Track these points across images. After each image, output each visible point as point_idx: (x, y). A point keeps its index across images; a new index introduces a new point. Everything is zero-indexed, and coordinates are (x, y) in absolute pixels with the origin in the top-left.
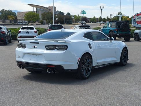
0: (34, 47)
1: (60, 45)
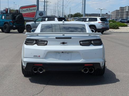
0: (63, 43)
1: (97, 39)
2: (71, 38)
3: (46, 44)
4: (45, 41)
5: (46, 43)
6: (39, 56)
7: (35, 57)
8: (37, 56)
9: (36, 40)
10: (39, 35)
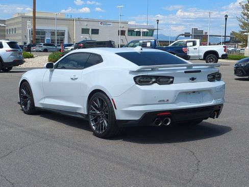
0: (193, 79)
2: (200, 71)
3: (172, 82)
4: (169, 78)
5: (171, 80)
6: (168, 100)
7: (162, 102)
8: (164, 100)
9: (156, 77)
10: (159, 69)
